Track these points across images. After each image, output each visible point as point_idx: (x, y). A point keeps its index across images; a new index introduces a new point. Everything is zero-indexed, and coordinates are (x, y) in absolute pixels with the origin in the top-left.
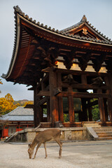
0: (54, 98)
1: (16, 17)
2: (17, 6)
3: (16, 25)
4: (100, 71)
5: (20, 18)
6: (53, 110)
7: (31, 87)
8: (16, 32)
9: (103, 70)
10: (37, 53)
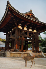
0: (17, 40)
1: (7, 5)
2: (8, 1)
3: (6, 9)
4: (34, 32)
5: (9, 6)
6: (16, 44)
7: (5, 33)
8: (6, 11)
9: (35, 31)
10: (12, 21)
